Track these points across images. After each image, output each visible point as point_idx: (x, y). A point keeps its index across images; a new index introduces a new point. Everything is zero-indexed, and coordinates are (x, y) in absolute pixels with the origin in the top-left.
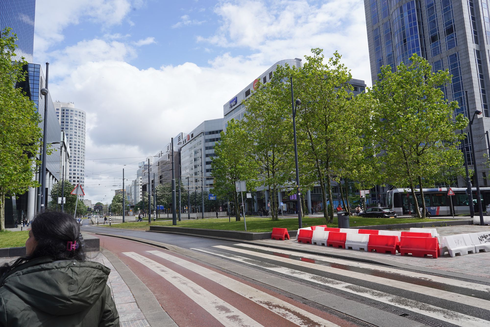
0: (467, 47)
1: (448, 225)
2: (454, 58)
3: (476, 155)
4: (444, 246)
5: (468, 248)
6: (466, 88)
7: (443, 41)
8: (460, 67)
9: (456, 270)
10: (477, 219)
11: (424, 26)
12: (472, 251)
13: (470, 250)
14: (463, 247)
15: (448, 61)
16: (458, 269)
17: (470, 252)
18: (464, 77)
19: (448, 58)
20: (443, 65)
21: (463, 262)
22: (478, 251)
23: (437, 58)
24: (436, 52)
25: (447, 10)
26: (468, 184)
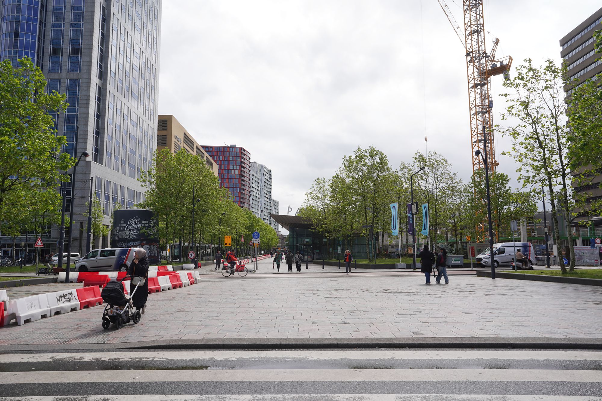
0: (90, 79)
1: (26, 285)
2: (73, 84)
3: (76, 202)
4: (11, 312)
5: (43, 312)
6: (80, 124)
7: (66, 59)
8: (78, 98)
9: (20, 342)
10: (62, 275)
11: (47, 29)
12: (46, 314)
13: (43, 314)
14: (36, 311)
15: (67, 85)
16: (23, 340)
17: (43, 317)
18: (81, 110)
19: (67, 82)
20: (60, 87)
21: (32, 330)
22: (53, 313)
23: (55, 76)
24: (55, 68)
25: (77, 26)
26: (61, 235)
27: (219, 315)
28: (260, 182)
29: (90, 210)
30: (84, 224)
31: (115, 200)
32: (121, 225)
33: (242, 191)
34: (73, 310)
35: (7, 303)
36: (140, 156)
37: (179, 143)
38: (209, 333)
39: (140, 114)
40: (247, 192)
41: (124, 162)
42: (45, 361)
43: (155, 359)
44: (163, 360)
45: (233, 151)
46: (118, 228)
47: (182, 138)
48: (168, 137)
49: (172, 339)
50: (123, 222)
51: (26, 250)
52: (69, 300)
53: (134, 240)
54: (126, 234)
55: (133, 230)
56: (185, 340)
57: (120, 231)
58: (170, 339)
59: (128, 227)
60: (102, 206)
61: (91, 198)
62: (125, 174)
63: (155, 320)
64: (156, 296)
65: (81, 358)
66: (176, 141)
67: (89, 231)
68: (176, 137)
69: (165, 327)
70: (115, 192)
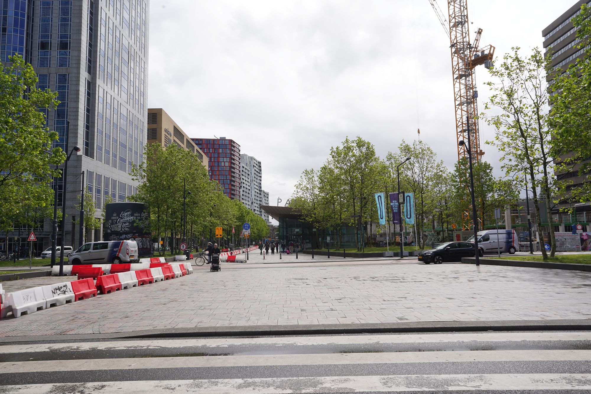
0: (79, 73)
1: (21, 278)
2: (63, 79)
3: (68, 195)
4: (7, 305)
5: (39, 304)
6: (70, 118)
7: (54, 54)
8: (68, 92)
9: (18, 333)
10: (56, 268)
11: (35, 24)
12: (42, 307)
13: (39, 306)
14: (32, 304)
15: (56, 80)
16: (20, 332)
17: (39, 309)
18: (71, 105)
19: (57, 76)
20: (49, 82)
21: (28, 322)
22: (49, 305)
23: (44, 71)
24: (44, 62)
25: (65, 21)
26: (54, 229)
27: (210, 304)
28: (250, 174)
29: (82, 203)
30: (76, 218)
31: (106, 193)
32: (113, 218)
33: (232, 183)
34: (68, 302)
35: (3, 297)
36: (131, 150)
37: (169, 136)
38: (201, 322)
39: (130, 108)
40: (237, 184)
41: (115, 156)
42: (43, 351)
43: (149, 348)
44: (157, 348)
45: (223, 143)
46: (110, 221)
47: (172, 131)
48: (158, 130)
49: (166, 328)
50: (115, 215)
51: (19, 244)
52: (64, 292)
53: (126, 233)
54: (118, 228)
55: (125, 223)
56: (178, 329)
57: (112, 224)
58: (163, 328)
59: (120, 220)
60: (94, 199)
61: (83, 192)
62: (116, 168)
63: (148, 310)
64: (149, 288)
65: (78, 348)
66: (166, 134)
67: (81, 224)
68: (166, 131)
69: (159, 317)
70: (107, 186)
